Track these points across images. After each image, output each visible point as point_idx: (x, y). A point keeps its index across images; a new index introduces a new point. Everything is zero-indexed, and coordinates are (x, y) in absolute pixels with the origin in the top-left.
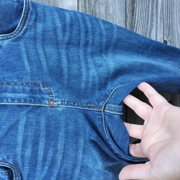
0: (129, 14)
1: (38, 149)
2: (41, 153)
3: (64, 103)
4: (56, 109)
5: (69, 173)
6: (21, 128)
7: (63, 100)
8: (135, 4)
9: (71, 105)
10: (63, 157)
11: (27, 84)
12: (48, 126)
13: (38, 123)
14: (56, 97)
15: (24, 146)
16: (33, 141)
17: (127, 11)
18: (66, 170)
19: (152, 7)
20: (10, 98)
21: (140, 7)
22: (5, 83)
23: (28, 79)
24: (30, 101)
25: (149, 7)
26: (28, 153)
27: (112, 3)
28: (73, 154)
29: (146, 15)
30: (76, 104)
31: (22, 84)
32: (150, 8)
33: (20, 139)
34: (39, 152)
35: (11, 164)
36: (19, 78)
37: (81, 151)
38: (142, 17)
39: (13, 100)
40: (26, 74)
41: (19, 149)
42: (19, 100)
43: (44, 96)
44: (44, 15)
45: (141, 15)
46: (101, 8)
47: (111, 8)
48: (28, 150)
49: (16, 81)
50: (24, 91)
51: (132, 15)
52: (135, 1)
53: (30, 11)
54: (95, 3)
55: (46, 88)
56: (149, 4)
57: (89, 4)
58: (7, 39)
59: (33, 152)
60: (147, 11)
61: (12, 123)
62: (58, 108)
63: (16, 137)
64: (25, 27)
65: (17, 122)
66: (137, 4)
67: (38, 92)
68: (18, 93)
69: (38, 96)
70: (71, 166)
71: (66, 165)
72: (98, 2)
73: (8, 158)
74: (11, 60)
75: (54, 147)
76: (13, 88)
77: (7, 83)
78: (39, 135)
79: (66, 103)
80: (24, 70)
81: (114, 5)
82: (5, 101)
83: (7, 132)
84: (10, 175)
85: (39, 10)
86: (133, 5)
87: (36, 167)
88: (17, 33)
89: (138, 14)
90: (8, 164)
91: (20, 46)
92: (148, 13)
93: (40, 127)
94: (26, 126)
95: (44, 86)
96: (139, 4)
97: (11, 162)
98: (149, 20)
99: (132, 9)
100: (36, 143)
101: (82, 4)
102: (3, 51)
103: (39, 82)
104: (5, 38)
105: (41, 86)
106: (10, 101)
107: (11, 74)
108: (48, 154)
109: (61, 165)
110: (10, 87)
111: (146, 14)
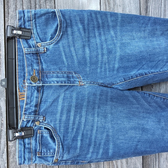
0: (143, 12)
1: (70, 115)
2: (72, 118)
3: (88, 83)
4: (83, 87)
5: (89, 133)
6: (60, 100)
7: (87, 81)
8: (148, 3)
9: (92, 84)
10: (86, 120)
11: (65, 73)
12: (77, 99)
13: (71, 97)
14: (83, 80)
15: (62, 113)
16: (68, 110)
17: (142, 9)
18: (87, 131)
19: (164, 4)
20: (56, 81)
21: (153, 5)
22: (52, 73)
23: (65, 70)
24: (68, 83)
25: (161, 5)
26: (64, 118)
27: (128, 5)
28: (91, 118)
29: (159, 12)
30: (95, 83)
31: (62, 73)
32: (163, 6)
33: (60, 108)
34: (71, 117)
35: (52, 127)
36: (60, 69)
37: (96, 115)
38: (156, 13)
39: (58, 82)
40: (65, 66)
41: (58, 115)
42: (62, 82)
43: (76, 79)
44: (70, 20)
45: (154, 12)
46: (119, 9)
47: (128, 8)
48: (64, 115)
49: (58, 71)
50: (63, 77)
51: (146, 12)
52: (148, 1)
53: (62, 22)
54: (114, 6)
55: (77, 75)
56: (162, 2)
57: (109, 7)
58: (52, 43)
59: (67, 117)
60: (160, 8)
61: (55, 97)
62: (84, 86)
63: (57, 107)
64: (61, 34)
65: (59, 97)
66: (150, 3)
67: (72, 77)
68: (60, 78)
69: (72, 79)
70: (90, 127)
71: (87, 127)
72: (117, 5)
73: (51, 122)
74: (55, 58)
75: (80, 114)
76: (57, 75)
77: (53, 73)
78: (71, 106)
79: (89, 83)
80: (63, 64)
81: (130, 6)
82: (53, 83)
83: (52, 104)
84: (51, 135)
85: (67, 17)
86: (147, 4)
87: (68, 130)
88: (57, 38)
89: (152, 11)
90: (51, 127)
91: (59, 48)
92: (161, 9)
93: (72, 100)
94: (64, 99)
95: (75, 74)
96: (152, 3)
97: (52, 126)
98: (161, 15)
99: (146, 7)
100: (69, 111)
101: (103, 8)
102: (50, 52)
103: (72, 71)
104: (50, 43)
105: (74, 74)
106: (56, 83)
107: (55, 67)
108: (76, 118)
109: (84, 128)
110: (55, 75)
111: (159, 10)
